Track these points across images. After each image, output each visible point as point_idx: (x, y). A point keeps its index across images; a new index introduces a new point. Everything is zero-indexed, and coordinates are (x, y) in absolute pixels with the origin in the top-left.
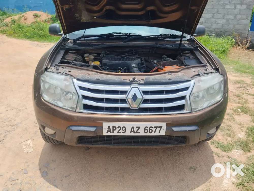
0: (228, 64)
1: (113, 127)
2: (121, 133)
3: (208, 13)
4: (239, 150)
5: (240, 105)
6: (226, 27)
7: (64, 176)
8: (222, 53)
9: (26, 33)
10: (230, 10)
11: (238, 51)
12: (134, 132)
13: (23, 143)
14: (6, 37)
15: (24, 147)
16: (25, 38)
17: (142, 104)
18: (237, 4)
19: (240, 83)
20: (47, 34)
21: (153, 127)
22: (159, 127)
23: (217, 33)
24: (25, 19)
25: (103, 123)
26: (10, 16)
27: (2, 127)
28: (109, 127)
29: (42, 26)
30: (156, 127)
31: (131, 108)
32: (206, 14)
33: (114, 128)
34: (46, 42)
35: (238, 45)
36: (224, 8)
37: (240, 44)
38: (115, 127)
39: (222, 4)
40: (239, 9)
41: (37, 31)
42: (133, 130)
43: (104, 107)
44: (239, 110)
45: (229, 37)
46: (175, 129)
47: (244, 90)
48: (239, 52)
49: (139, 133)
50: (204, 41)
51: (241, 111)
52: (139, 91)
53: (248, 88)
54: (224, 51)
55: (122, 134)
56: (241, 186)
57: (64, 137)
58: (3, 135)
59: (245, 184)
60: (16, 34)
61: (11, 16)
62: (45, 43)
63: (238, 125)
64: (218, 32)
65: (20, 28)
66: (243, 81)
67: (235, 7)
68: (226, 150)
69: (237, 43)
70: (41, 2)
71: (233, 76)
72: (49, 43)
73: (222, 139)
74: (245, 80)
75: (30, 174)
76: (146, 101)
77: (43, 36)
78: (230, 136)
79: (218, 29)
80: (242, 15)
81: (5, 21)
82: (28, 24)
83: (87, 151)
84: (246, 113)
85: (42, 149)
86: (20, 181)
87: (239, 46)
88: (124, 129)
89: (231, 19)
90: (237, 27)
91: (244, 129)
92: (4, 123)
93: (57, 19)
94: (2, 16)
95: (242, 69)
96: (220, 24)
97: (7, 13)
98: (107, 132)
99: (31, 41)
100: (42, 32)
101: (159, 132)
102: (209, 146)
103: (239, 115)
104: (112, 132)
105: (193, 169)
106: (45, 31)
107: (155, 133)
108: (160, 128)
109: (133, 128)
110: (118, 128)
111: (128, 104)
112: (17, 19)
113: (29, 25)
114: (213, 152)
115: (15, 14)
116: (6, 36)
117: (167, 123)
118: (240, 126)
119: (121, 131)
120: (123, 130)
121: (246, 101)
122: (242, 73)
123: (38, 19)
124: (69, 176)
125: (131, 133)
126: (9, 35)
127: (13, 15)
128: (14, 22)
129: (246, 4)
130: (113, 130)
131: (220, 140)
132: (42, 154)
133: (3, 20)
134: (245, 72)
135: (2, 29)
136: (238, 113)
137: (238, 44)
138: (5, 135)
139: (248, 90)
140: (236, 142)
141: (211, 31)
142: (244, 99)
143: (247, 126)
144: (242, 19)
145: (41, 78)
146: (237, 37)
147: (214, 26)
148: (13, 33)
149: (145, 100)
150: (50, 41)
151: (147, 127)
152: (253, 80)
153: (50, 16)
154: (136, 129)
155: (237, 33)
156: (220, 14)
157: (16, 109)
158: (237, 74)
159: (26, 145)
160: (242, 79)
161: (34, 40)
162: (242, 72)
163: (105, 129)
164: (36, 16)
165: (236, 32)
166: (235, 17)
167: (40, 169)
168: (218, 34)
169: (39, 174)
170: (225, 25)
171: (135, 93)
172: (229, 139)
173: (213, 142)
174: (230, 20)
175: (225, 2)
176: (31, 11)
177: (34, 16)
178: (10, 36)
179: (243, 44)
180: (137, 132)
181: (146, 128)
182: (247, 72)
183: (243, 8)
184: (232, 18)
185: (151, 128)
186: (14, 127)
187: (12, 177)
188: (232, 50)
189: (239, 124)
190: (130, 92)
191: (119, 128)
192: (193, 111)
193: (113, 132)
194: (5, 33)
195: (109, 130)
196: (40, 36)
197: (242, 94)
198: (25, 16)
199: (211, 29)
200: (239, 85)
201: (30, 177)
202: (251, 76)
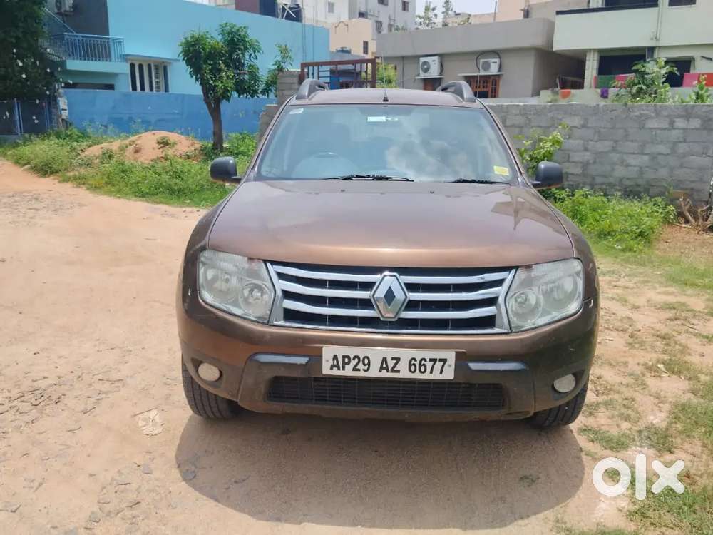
0: (651, 265)
1: (344, 357)
2: (359, 370)
3: (600, 140)
4: (646, 448)
5: (666, 357)
6: (650, 175)
7: (233, 480)
8: (636, 237)
9: (138, 182)
10: (659, 131)
11: (683, 235)
12: (387, 368)
13: (140, 416)
14: (88, 192)
15: (141, 423)
16: (136, 196)
17: (405, 310)
18: (677, 118)
19: (674, 308)
20: (190, 186)
21: (428, 360)
22: (441, 360)
23: (628, 190)
24: (137, 151)
25: (322, 347)
26: (98, 143)
27: (91, 385)
28: (335, 357)
29: (178, 167)
30: (434, 361)
31: (382, 319)
32: (597, 141)
33: (346, 360)
34: (188, 206)
35: (683, 220)
36: (642, 127)
37: (690, 218)
38: (348, 357)
39: (636, 116)
40: (684, 129)
41: (167, 180)
42: (384, 366)
43: (326, 315)
44: (660, 366)
45: (659, 199)
46: (474, 366)
47: (683, 324)
48: (687, 238)
49: (398, 371)
50: (590, 210)
51: (666, 368)
52: (399, 283)
53: (695, 322)
54: (641, 234)
55: (361, 374)
56: (638, 517)
57: (240, 383)
58: (93, 400)
59: (650, 514)
60: (113, 185)
61: (101, 143)
62: (184, 209)
63: (652, 398)
64: (631, 186)
65: (124, 171)
66: (684, 304)
67: (672, 123)
68: (614, 447)
69: (681, 214)
70: (176, 111)
71: (659, 293)
72: (195, 209)
73: (609, 425)
74: (688, 303)
75: (156, 474)
76: (412, 305)
77: (179, 190)
78: (627, 418)
79: (628, 179)
80: (691, 144)
81: (83, 155)
82: (143, 161)
83: (284, 437)
84: (679, 373)
85: (182, 429)
86: (134, 486)
87: (687, 221)
88: (367, 362)
89: (662, 154)
90: (681, 173)
91: (666, 407)
92: (93, 376)
93: (216, 151)
94: (78, 142)
95: (686, 277)
96: (635, 166)
97: (91, 135)
98: (331, 368)
99: (148, 202)
100: (177, 181)
101: (441, 373)
102: (574, 437)
103: (660, 377)
104: (341, 368)
105: (528, 480)
106: (185, 178)
107: (431, 373)
108: (442, 363)
109: (384, 359)
110: (354, 359)
111: (375, 310)
112: (116, 151)
113: (146, 165)
114: (581, 448)
115: (111, 137)
116: (88, 189)
117: (456, 352)
118: (657, 401)
119: (361, 366)
120: (365, 365)
121: (685, 350)
122: (684, 285)
123: (170, 152)
124: (244, 481)
125: (380, 371)
126: (95, 188)
127: (105, 141)
128: (108, 156)
129: (698, 117)
130: (344, 364)
131: (603, 427)
132: (182, 438)
133: (80, 152)
134: (694, 285)
135: (77, 173)
136: (657, 372)
137: (685, 218)
138: (98, 399)
139: (693, 324)
140: (640, 432)
141: (611, 185)
142: (680, 345)
143: (674, 400)
144: (693, 155)
145: (199, 259)
146: (681, 200)
147: (620, 172)
148: (106, 183)
149: (410, 301)
150: (197, 205)
151: (415, 360)
152: (711, 304)
153: (198, 145)
154: (391, 364)
155: (681, 189)
156: (632, 141)
157: (120, 348)
158: (671, 289)
159: (145, 420)
160: (683, 299)
161: (158, 200)
162: (686, 284)
163: (327, 361)
164: (164, 143)
165: (676, 187)
166: (674, 151)
167: (179, 467)
168: (631, 191)
169: (176, 473)
170: (647, 169)
171: (390, 288)
172: (625, 425)
173: (585, 430)
174: (660, 157)
175: (645, 112)
176: (153, 132)
177: (159, 143)
178: (98, 191)
179: (698, 218)
180: (393, 371)
181: (413, 362)
182: (700, 284)
183: (693, 127)
184: (665, 153)
185: (423, 362)
186: (117, 384)
187: (117, 478)
188: (667, 232)
189: (654, 395)
190: (379, 284)
191: (357, 360)
192: (514, 330)
193: (344, 369)
194: (84, 184)
195: (335, 363)
196: (172, 192)
197: (675, 334)
198: (137, 142)
199: (611, 180)
200: (671, 314)
201: (157, 480)
202: (709, 294)
